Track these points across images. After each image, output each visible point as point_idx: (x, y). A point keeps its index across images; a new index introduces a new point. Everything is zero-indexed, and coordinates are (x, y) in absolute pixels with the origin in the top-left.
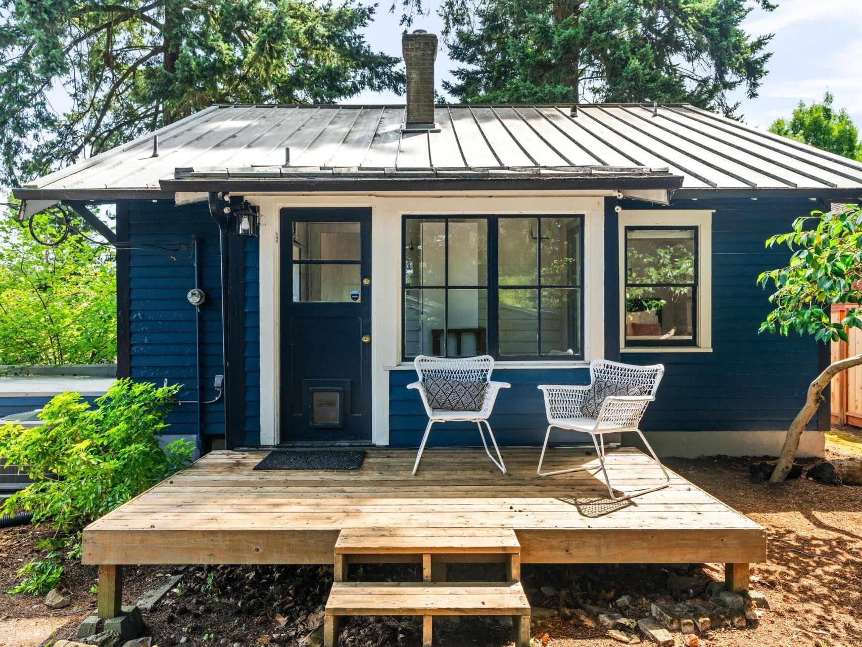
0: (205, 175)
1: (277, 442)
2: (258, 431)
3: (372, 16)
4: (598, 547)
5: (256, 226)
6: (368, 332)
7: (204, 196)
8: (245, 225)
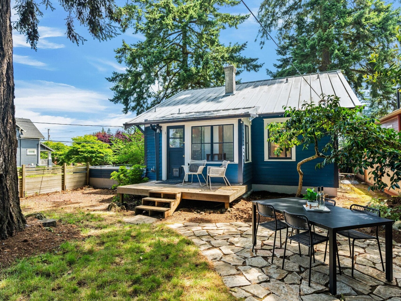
0: (150, 121)
1: (166, 179)
2: (162, 177)
3: (246, 46)
4: (197, 197)
5: (161, 131)
6: (184, 155)
7: (149, 125)
8: (158, 131)
